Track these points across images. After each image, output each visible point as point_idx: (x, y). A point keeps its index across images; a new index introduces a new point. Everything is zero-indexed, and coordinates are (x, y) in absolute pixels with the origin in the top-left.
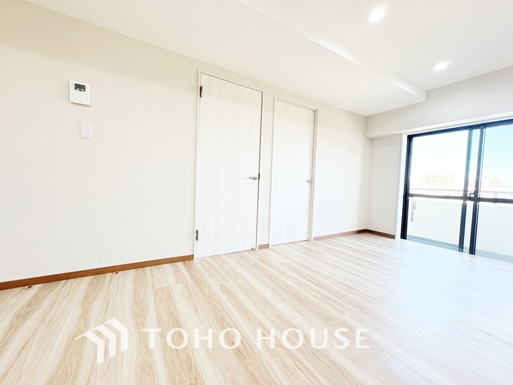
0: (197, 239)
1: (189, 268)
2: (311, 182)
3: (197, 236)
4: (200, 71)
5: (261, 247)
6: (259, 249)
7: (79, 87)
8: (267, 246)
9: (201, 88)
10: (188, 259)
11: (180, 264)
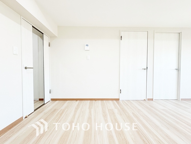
0: (121, 93)
1: (118, 103)
2: (178, 70)
3: (121, 92)
4: (121, 31)
5: (149, 100)
6: (148, 100)
7: (87, 45)
8: (152, 100)
9: (121, 37)
10: (117, 100)
11: (115, 101)
